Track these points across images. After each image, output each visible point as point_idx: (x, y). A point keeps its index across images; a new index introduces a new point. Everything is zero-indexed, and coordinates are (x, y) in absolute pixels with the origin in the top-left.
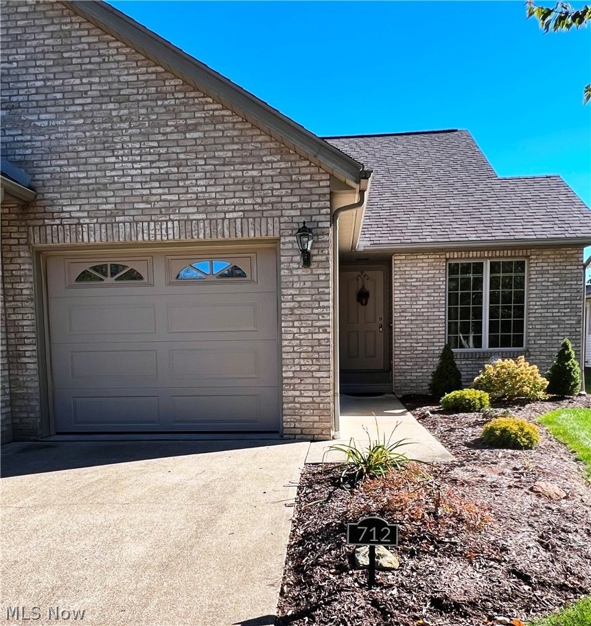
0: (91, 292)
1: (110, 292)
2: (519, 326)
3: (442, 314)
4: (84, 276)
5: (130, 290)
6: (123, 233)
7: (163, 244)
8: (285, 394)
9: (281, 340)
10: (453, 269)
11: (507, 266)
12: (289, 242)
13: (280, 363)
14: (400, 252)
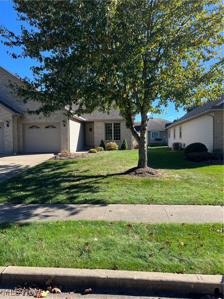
0: (31, 130)
1: (34, 130)
2: (120, 136)
3: (104, 133)
4: (30, 127)
5: (38, 130)
6: (37, 121)
7: (42, 123)
8: (61, 146)
9: (61, 138)
10: (106, 124)
11: (117, 124)
12: (62, 123)
13: (61, 141)
14: (95, 121)
